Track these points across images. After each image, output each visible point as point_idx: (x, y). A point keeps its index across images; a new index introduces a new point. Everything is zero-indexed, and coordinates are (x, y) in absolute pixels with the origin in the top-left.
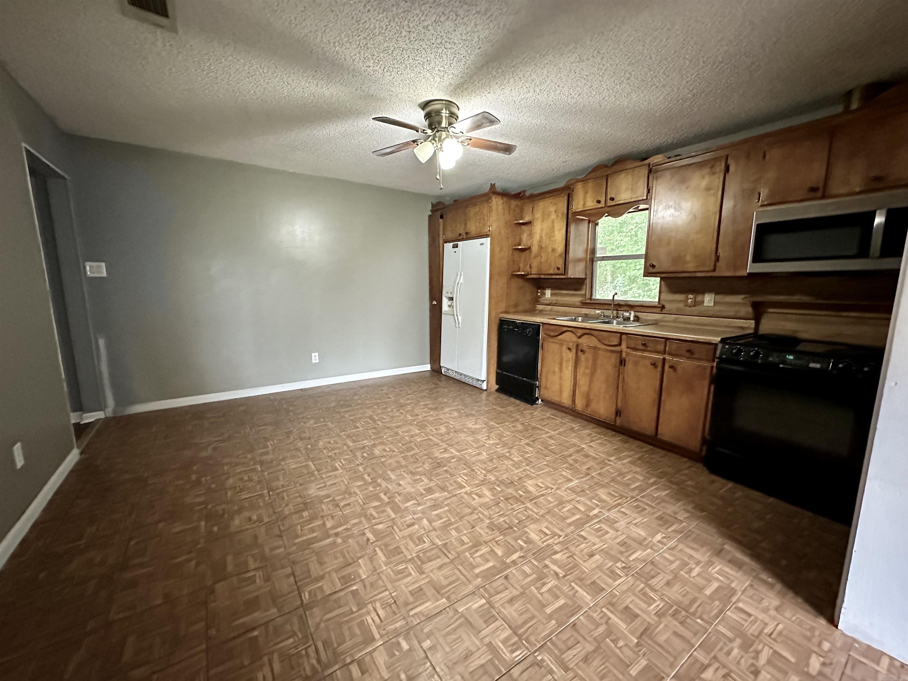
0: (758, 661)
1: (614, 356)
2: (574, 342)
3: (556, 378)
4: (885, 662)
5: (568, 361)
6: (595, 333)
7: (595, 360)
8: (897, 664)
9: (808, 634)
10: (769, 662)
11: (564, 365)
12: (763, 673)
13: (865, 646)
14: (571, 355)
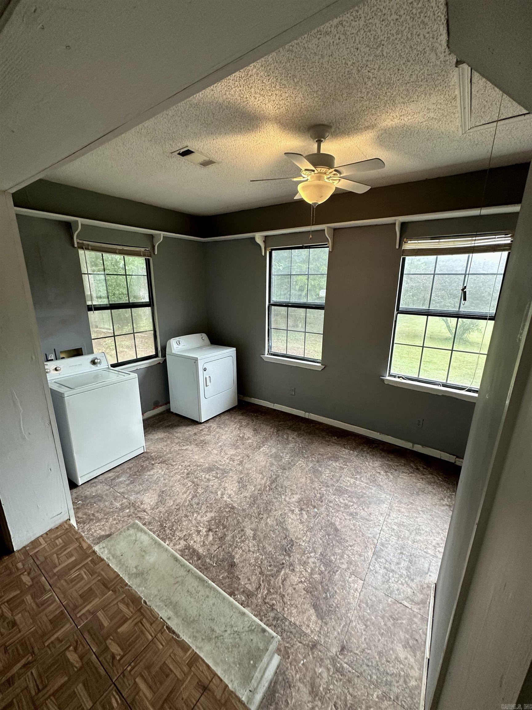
0: (7, 618)
4: (41, 540)
8: (45, 535)
9: (8, 571)
10: (11, 610)
12: (16, 618)
13: (30, 544)
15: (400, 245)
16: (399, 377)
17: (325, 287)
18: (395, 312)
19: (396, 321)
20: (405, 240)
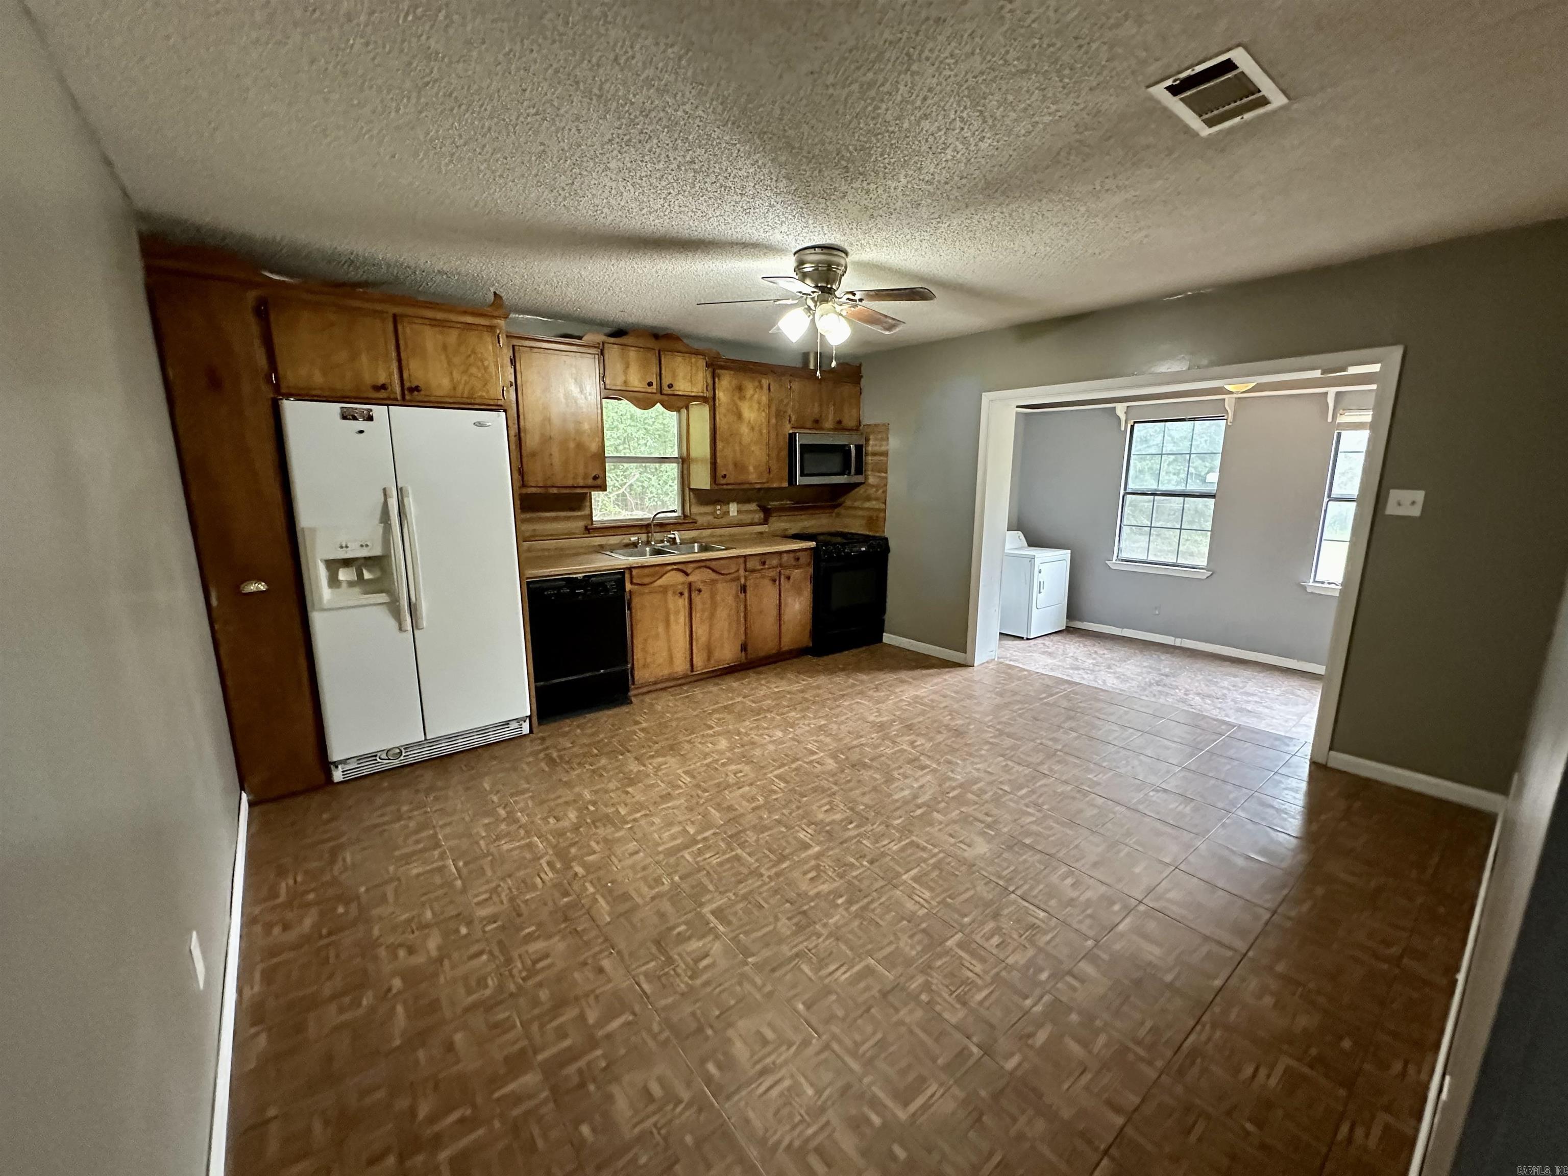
1: (734, 585)
2: (683, 583)
3: (661, 644)
5: (677, 613)
6: (708, 563)
7: (713, 596)
11: (672, 617)
14: (682, 603)
15: (1334, 417)
16: (1329, 583)
17: (1218, 469)
18: (1326, 499)
19: (1326, 511)
20: (1341, 412)
